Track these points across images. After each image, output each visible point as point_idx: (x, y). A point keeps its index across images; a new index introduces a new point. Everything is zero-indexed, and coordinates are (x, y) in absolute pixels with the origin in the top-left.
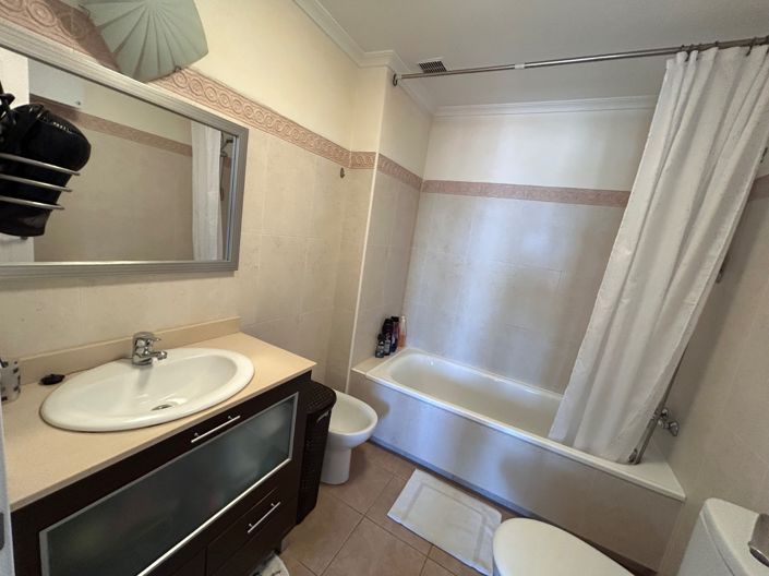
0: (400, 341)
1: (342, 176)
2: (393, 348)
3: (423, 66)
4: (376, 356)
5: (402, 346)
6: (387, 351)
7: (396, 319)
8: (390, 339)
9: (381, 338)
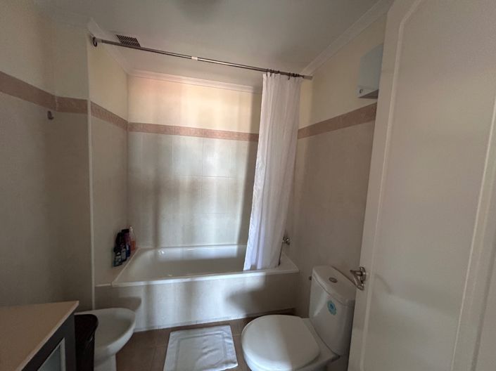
0: (132, 247)
1: (50, 118)
2: (128, 254)
3: (120, 37)
4: (115, 266)
5: (134, 249)
6: (124, 257)
7: (127, 231)
8: (125, 248)
9: (117, 249)
